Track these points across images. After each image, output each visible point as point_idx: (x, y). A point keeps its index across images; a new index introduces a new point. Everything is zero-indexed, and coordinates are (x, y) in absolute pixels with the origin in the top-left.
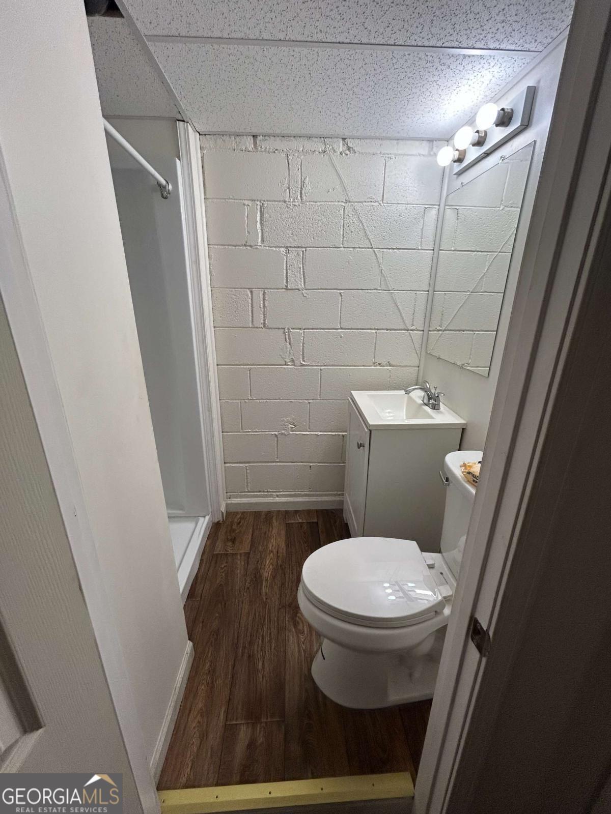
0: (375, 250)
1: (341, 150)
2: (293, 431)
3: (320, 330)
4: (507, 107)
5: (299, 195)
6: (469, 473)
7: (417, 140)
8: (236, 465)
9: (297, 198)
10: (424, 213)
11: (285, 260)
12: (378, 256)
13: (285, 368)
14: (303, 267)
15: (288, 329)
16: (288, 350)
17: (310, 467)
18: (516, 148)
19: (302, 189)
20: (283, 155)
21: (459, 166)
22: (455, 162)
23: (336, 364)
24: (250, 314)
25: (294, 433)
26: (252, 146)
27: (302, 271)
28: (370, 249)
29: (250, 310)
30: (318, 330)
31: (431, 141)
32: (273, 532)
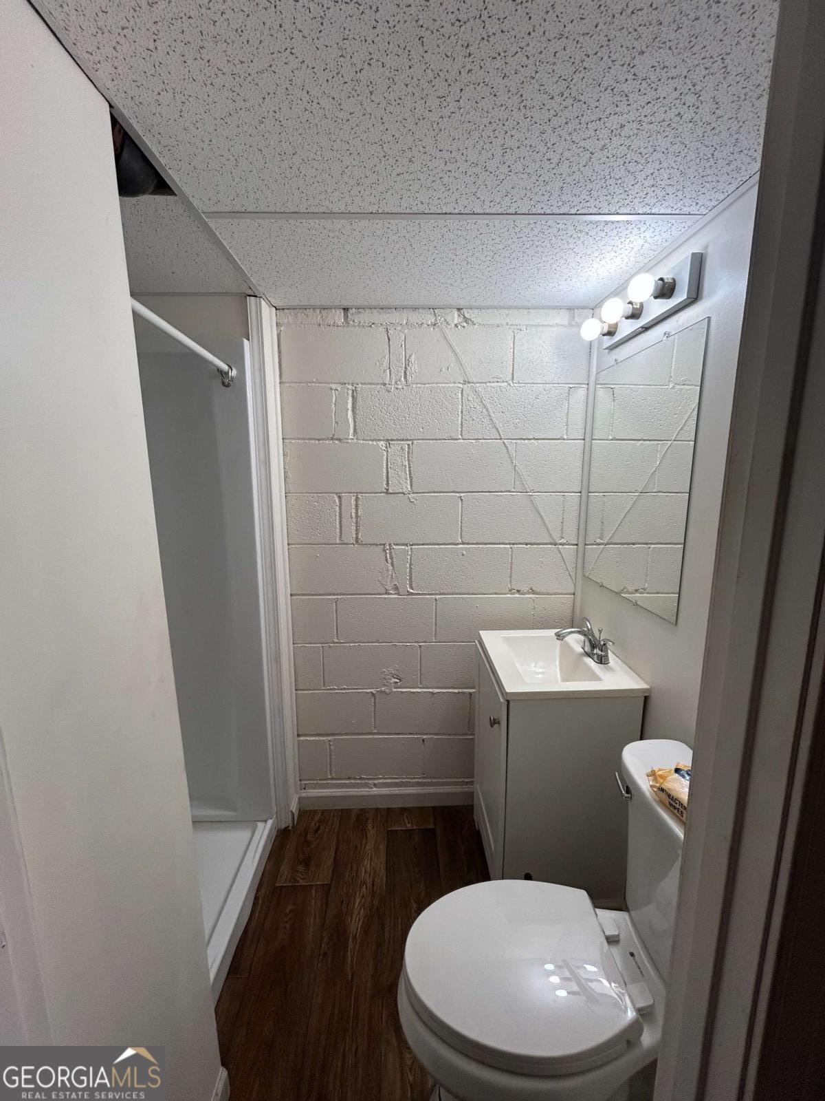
0: (505, 441)
1: (456, 322)
2: (397, 688)
3: (433, 546)
4: (668, 277)
5: (403, 377)
6: (662, 790)
7: (554, 309)
8: (314, 738)
9: (400, 380)
10: (569, 394)
11: (385, 457)
12: (509, 448)
13: (385, 598)
14: (409, 464)
15: (390, 545)
16: (390, 573)
17: (423, 740)
18: (683, 323)
19: (406, 368)
20: (382, 329)
21: (611, 339)
22: (604, 335)
23: (456, 591)
24: (338, 526)
25: (399, 690)
26: (343, 320)
27: (407, 469)
28: (499, 441)
29: (338, 521)
30: (430, 547)
31: (571, 309)
32: (367, 847)
